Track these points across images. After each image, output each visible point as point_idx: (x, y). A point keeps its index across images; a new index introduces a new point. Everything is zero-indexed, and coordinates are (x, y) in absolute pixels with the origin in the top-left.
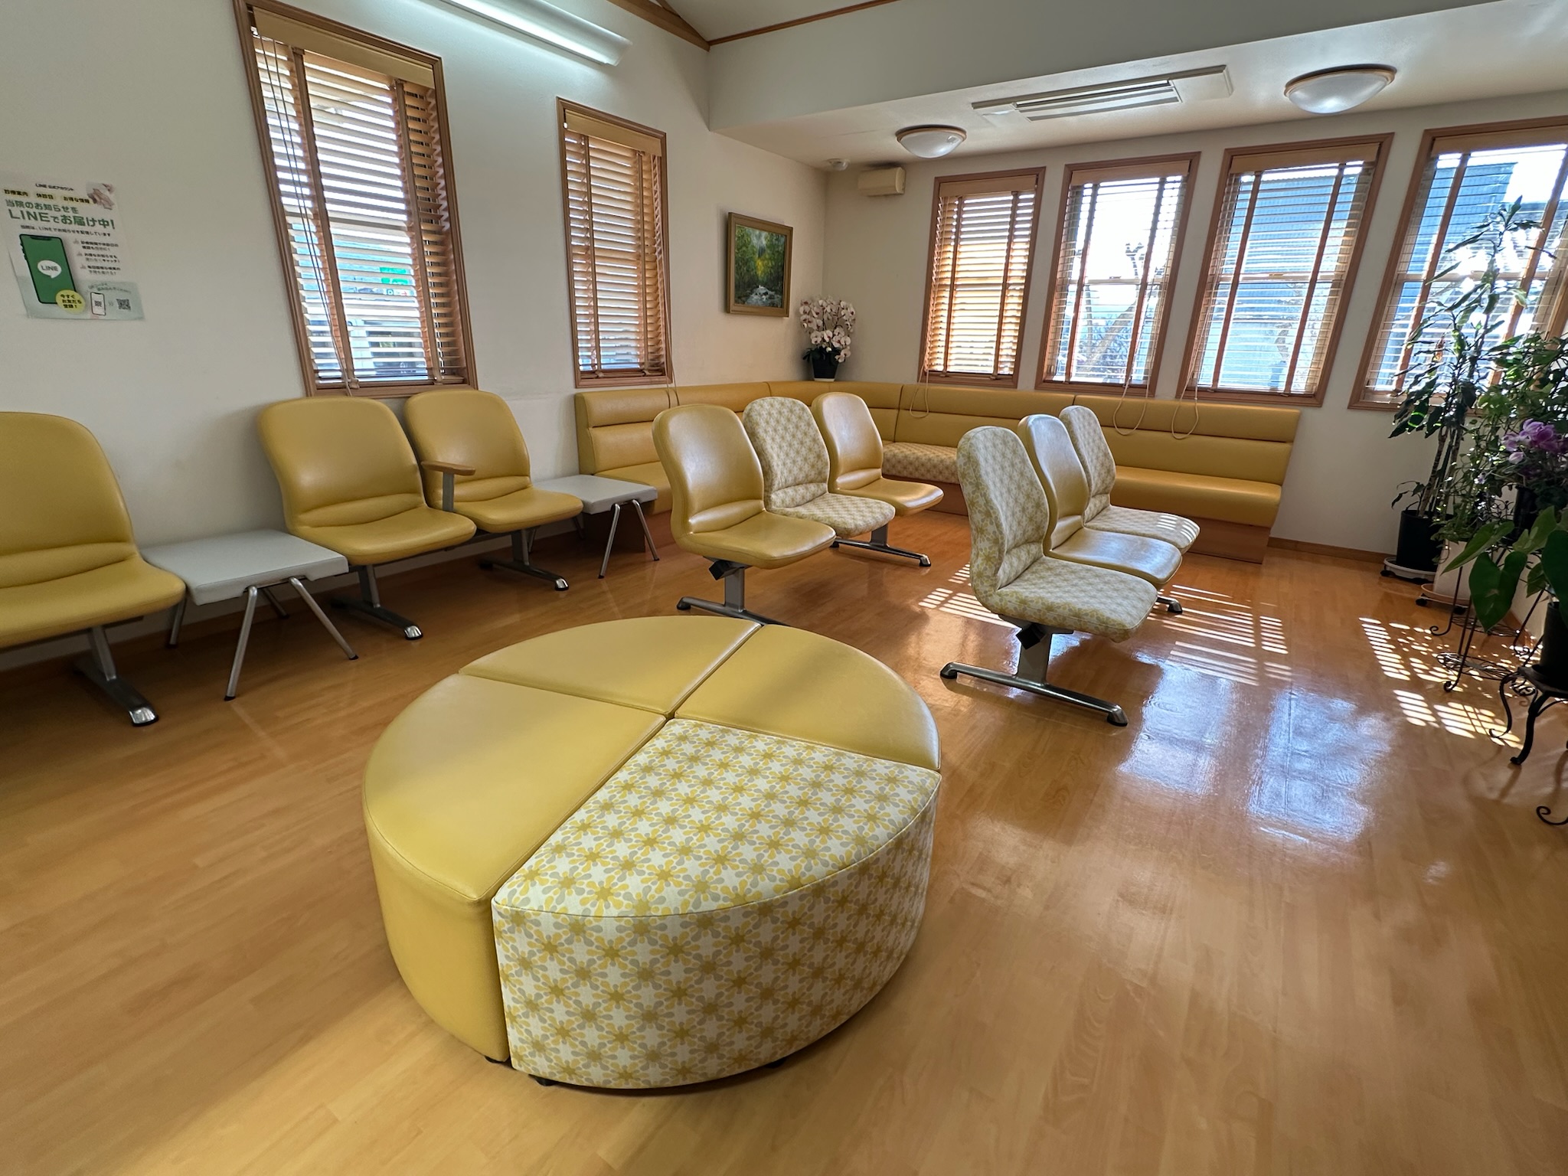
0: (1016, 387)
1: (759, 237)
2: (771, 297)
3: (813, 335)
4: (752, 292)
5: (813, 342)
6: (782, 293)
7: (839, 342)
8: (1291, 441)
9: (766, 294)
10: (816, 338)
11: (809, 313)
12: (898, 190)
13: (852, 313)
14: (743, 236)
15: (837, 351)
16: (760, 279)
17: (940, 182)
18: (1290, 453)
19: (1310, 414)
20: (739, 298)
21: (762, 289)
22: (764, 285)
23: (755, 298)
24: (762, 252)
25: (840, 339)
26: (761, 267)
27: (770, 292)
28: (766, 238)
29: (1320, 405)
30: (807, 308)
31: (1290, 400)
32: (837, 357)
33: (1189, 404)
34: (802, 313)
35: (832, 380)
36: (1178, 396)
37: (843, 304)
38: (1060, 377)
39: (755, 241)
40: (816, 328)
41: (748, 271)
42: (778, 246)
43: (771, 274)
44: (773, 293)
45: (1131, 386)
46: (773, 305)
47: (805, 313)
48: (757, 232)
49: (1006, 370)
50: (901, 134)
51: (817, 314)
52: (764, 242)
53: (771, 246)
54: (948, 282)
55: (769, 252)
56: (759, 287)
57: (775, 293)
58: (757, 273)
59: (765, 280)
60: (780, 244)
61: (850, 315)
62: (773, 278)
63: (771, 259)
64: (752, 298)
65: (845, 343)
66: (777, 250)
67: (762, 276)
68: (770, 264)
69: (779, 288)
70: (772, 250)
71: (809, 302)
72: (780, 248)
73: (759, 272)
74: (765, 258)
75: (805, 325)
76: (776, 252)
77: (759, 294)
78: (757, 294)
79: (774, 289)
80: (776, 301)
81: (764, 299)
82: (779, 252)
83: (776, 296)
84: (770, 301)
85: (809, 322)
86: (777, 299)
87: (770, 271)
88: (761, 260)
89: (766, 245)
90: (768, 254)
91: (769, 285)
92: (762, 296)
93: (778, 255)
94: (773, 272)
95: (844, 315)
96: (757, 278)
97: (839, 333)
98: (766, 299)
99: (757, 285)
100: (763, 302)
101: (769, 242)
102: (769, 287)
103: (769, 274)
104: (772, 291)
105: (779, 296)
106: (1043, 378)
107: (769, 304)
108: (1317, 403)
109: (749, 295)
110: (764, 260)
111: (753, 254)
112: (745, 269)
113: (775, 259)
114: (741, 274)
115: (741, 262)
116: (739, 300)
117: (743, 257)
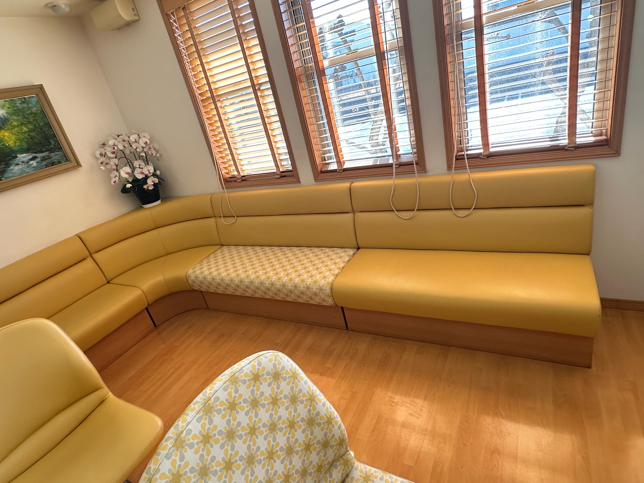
0: (298, 181)
3: (112, 175)
4: (8, 165)
5: (113, 183)
6: (60, 149)
7: (142, 173)
8: (591, 204)
10: (114, 180)
11: (106, 155)
12: (128, 18)
15: (144, 180)
16: (14, 148)
18: (591, 217)
19: (608, 164)
21: (23, 157)
22: (22, 151)
24: (4, 122)
25: (143, 170)
26: (9, 138)
27: (39, 155)
28: (3, 107)
29: (618, 153)
30: (103, 151)
31: (578, 152)
32: (145, 187)
33: (462, 177)
34: (99, 156)
35: (158, 202)
36: (449, 168)
37: (133, 138)
38: (334, 167)
40: (114, 168)
43: (32, 138)
45: (401, 165)
47: (101, 155)
49: (287, 165)
51: (113, 153)
52: (2, 112)
53: (16, 111)
54: (209, 95)
55: (15, 118)
56: (18, 155)
57: (48, 152)
58: (7, 144)
59: (25, 146)
60: (30, 105)
61: (144, 145)
62: (36, 140)
63: (22, 124)
64: (12, 170)
65: (149, 171)
66: (27, 113)
67: (17, 144)
68: (25, 129)
69: (54, 145)
70: (19, 115)
71: (104, 144)
72: (34, 110)
73: (10, 143)
74: (14, 127)
75: (103, 168)
76: (28, 114)
77: (23, 162)
78: (18, 164)
79: (43, 150)
80: (55, 159)
81: (33, 164)
82: (32, 113)
83: (52, 154)
84: (44, 163)
85: (106, 164)
86: (55, 156)
87: (29, 135)
88: (6, 130)
89: (7, 113)
90: (15, 120)
91: (35, 149)
92: (28, 162)
93: (34, 117)
94: (33, 134)
95: (137, 148)
96: (10, 148)
97: (140, 165)
98: (37, 162)
99: (14, 155)
100: (34, 167)
101: (11, 109)
102: (36, 151)
103: (27, 138)
104: (42, 152)
105: (56, 153)
106: (319, 169)
107: (45, 165)
108: (613, 152)
109: (3, 169)
110: (12, 129)
113: (30, 122)
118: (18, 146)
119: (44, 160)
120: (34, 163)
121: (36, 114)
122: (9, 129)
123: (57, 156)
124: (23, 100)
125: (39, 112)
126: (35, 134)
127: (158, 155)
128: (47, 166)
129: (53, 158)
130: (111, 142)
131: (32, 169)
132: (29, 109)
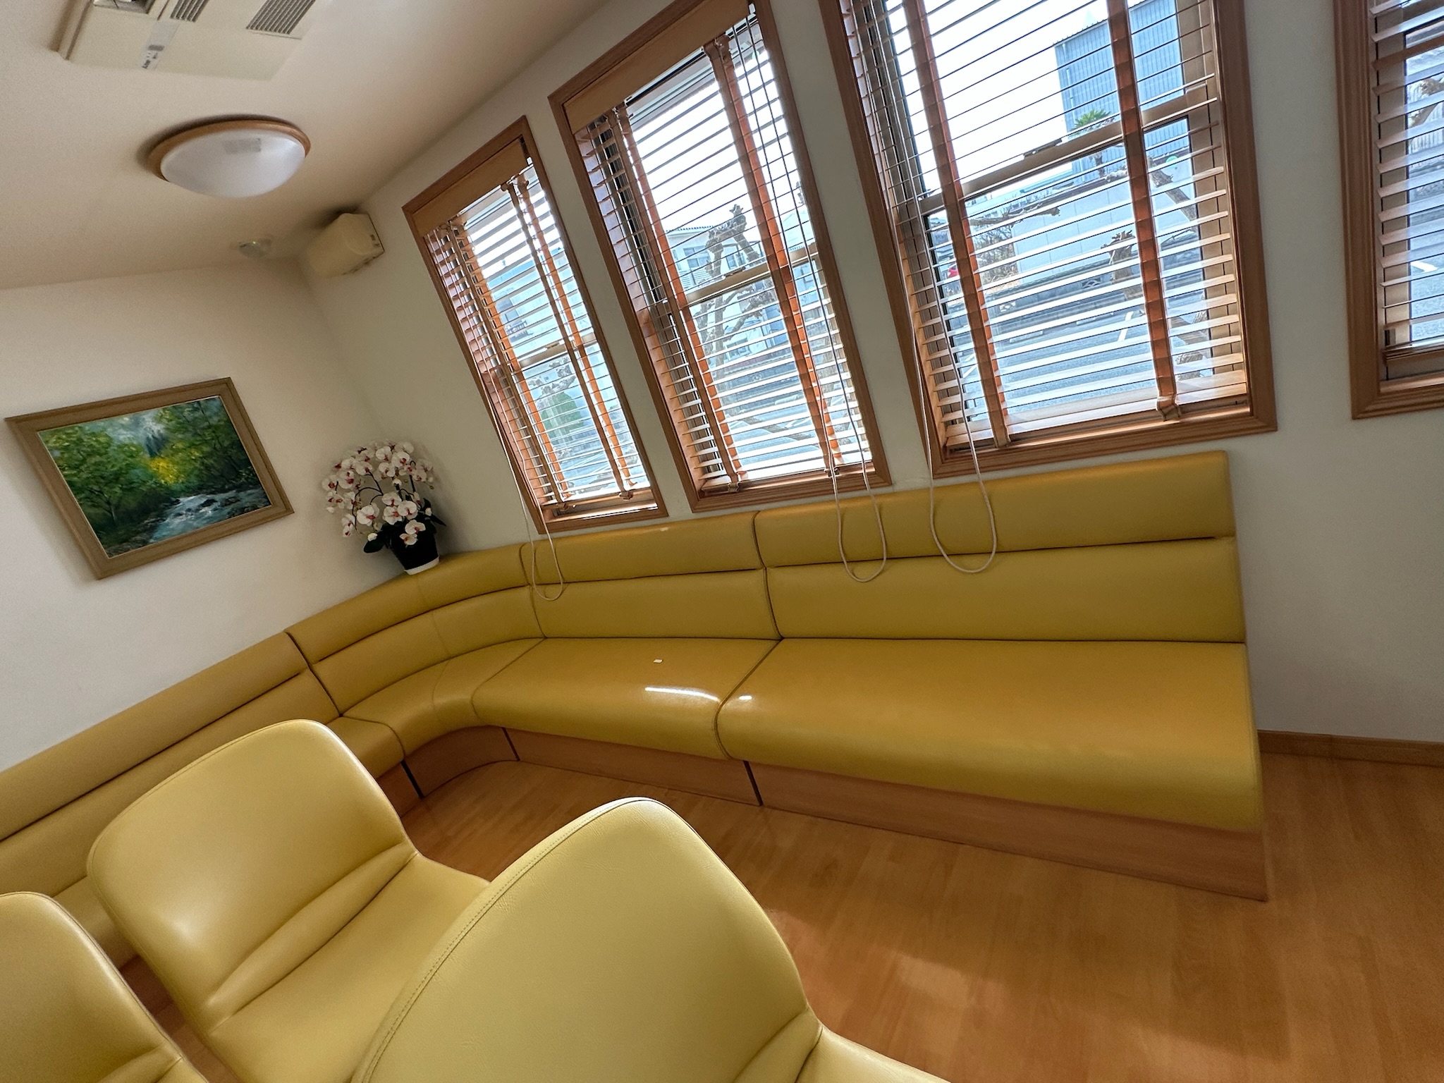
0: (665, 513)
1: (136, 425)
2: (227, 503)
4: (162, 516)
6: (257, 484)
8: (1231, 534)
9: (208, 503)
13: (403, 461)
14: (79, 442)
15: (401, 529)
16: (175, 487)
17: (412, 211)
20: (124, 541)
21: (190, 501)
22: (189, 491)
24: (157, 445)
25: (397, 509)
26: (168, 469)
27: (219, 497)
28: (158, 420)
34: (327, 488)
35: (435, 562)
39: (123, 436)
40: (350, 508)
41: (125, 491)
43: (206, 467)
44: (231, 494)
47: (330, 485)
48: (124, 419)
51: (349, 482)
52: (157, 428)
53: (182, 426)
55: (180, 436)
56: (181, 499)
57: (234, 491)
58: (163, 481)
59: (194, 481)
60: (208, 414)
61: (400, 466)
62: (214, 472)
63: (192, 445)
64: (168, 525)
65: (409, 511)
66: (202, 426)
67: (180, 480)
68: (197, 454)
69: (246, 479)
70: (187, 430)
71: (336, 467)
72: (214, 421)
73: (167, 479)
74: (177, 451)
75: (330, 509)
76: (204, 429)
77: (189, 510)
79: (227, 487)
80: (246, 502)
82: (210, 427)
83: (242, 494)
84: (228, 509)
85: (338, 501)
86: (246, 497)
87: (203, 463)
88: (162, 458)
89: (167, 429)
90: (181, 440)
91: (212, 487)
92: (197, 510)
93: (214, 432)
94: (210, 462)
95: (387, 471)
96: (167, 488)
97: (393, 501)
99: (174, 499)
100: (209, 518)
101: (174, 422)
102: (213, 490)
103: (200, 470)
104: (225, 491)
105: (249, 492)
106: (697, 488)
107: (229, 513)
108: (1268, 420)
109: (153, 524)
110: (172, 455)
111: (132, 456)
112: (117, 490)
113: (206, 442)
114: (108, 503)
115: (97, 483)
116: (125, 545)
117: (97, 474)
118: (183, 483)
119: (226, 505)
120: (208, 511)
121: (216, 427)
122: (167, 456)
123: (251, 497)
124: (196, 405)
125: (222, 423)
126: (215, 461)
127: (431, 480)
128: (231, 515)
129: (244, 501)
130: (347, 463)
131: (205, 522)
132: (206, 419)
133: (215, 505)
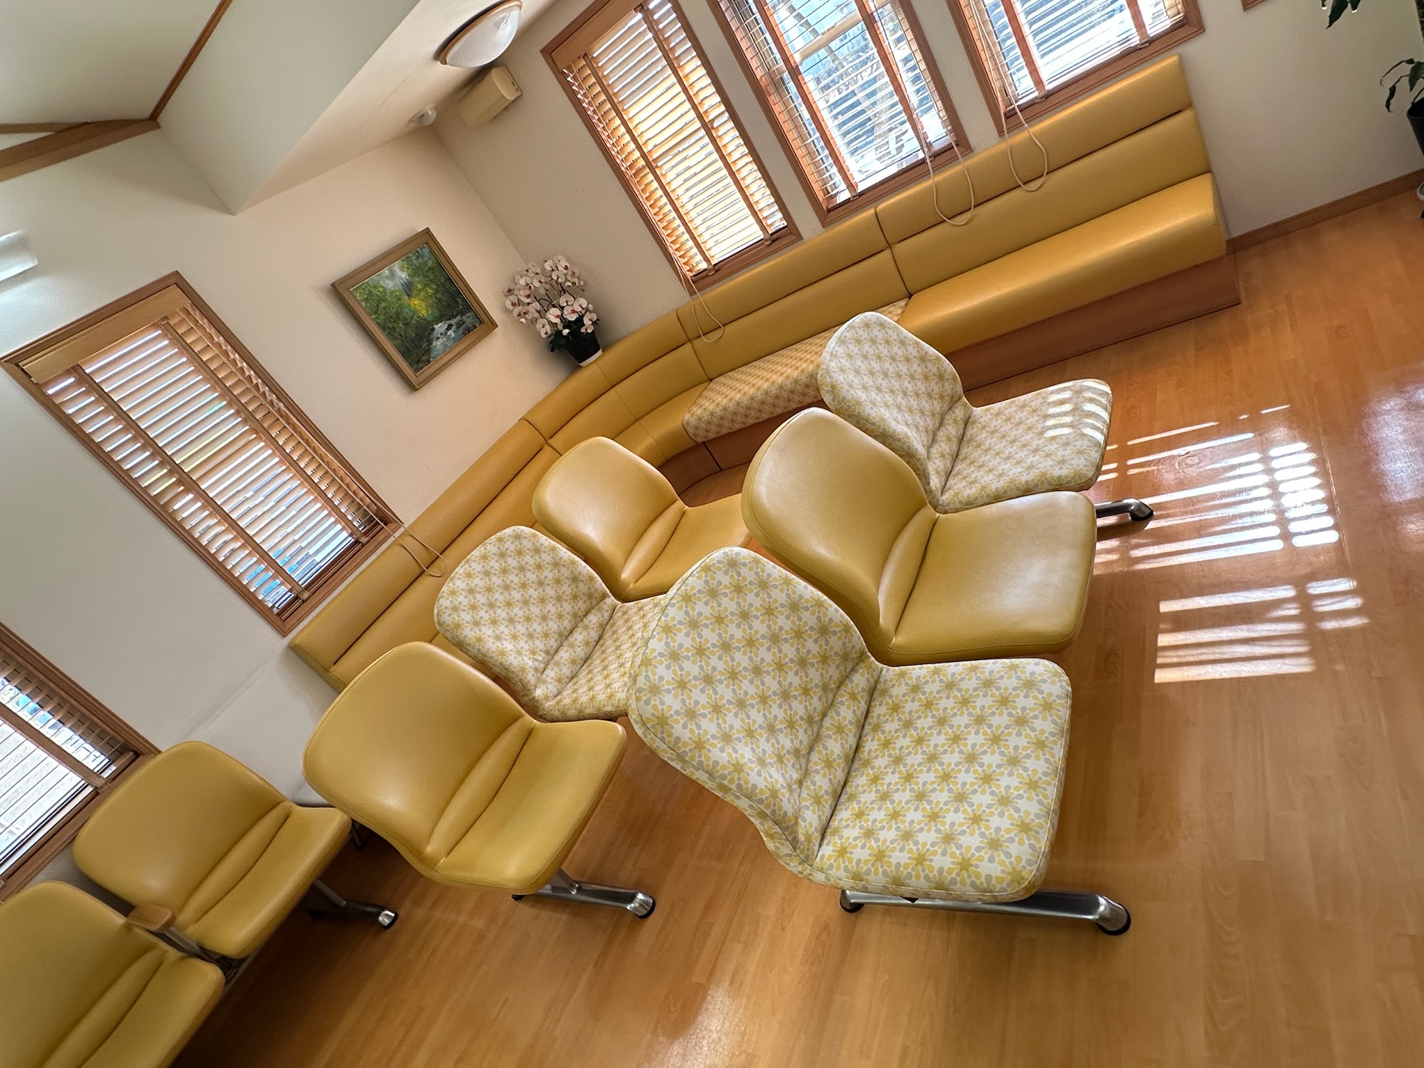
0: (800, 237)
1: (393, 275)
2: (459, 325)
3: (539, 326)
4: (430, 342)
5: (544, 336)
6: (469, 308)
7: (574, 312)
8: (1189, 105)
9: (450, 327)
10: (544, 330)
11: (520, 303)
12: (510, 96)
13: (566, 268)
14: (370, 294)
15: (580, 321)
16: (429, 319)
17: (549, 52)
18: (1197, 123)
19: (1194, 49)
20: (418, 361)
21: (440, 327)
22: (440, 319)
23: (438, 344)
24: (408, 288)
25: (573, 307)
26: (420, 306)
27: (453, 321)
28: (402, 269)
29: (1201, 29)
30: (514, 298)
31: (1156, 46)
32: (583, 330)
33: (1020, 137)
34: (511, 308)
35: (600, 353)
36: (1001, 133)
37: (548, 266)
38: (845, 196)
39: (390, 285)
40: (537, 315)
41: (406, 324)
42: (425, 263)
43: (440, 300)
44: (458, 318)
45: (935, 156)
46: (468, 330)
47: (513, 305)
48: (386, 272)
49: (777, 221)
50: (442, 53)
51: (528, 296)
52: (404, 275)
53: (415, 271)
54: (642, 163)
55: (417, 279)
56: (435, 327)
57: (460, 316)
58: (421, 315)
59: (437, 313)
60: (425, 259)
61: (565, 271)
62: (444, 303)
63: (426, 285)
64: (435, 347)
65: (581, 306)
66: (425, 269)
67: (430, 312)
68: (431, 291)
69: (463, 305)
70: (419, 275)
71: (509, 291)
72: (430, 263)
73: (422, 313)
74: (420, 291)
75: (523, 320)
76: (427, 271)
77: (441, 334)
78: (438, 338)
79: (454, 314)
80: (469, 324)
81: (450, 335)
82: (430, 269)
83: (464, 318)
84: (461, 330)
85: (525, 313)
86: (468, 319)
87: (436, 298)
88: (414, 297)
89: (409, 275)
90: (419, 282)
91: (447, 315)
92: (446, 333)
93: (434, 273)
94: (439, 296)
95: (558, 278)
96: (425, 320)
97: (567, 302)
98: (454, 332)
99: (431, 327)
100: (453, 338)
101: (410, 269)
102: (448, 317)
103: (435, 303)
104: (455, 317)
105: (467, 315)
106: (825, 208)
107: (462, 333)
108: (1196, 30)
109: (428, 347)
110: (419, 294)
111: (399, 299)
112: (401, 325)
113: (431, 281)
114: (401, 335)
115: (390, 322)
116: (420, 365)
117: (388, 315)
118: (431, 314)
119: (459, 327)
120: (451, 333)
121: (433, 268)
122: (416, 295)
123: (470, 319)
124: (417, 254)
125: (435, 263)
126: (441, 295)
127: (582, 283)
128: (464, 334)
129: (467, 323)
130: (522, 282)
131: (453, 342)
133: (454, 328)
